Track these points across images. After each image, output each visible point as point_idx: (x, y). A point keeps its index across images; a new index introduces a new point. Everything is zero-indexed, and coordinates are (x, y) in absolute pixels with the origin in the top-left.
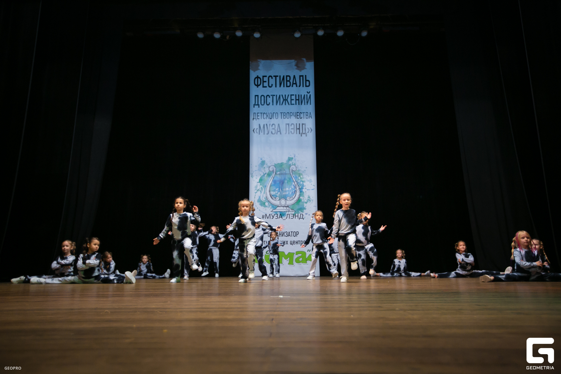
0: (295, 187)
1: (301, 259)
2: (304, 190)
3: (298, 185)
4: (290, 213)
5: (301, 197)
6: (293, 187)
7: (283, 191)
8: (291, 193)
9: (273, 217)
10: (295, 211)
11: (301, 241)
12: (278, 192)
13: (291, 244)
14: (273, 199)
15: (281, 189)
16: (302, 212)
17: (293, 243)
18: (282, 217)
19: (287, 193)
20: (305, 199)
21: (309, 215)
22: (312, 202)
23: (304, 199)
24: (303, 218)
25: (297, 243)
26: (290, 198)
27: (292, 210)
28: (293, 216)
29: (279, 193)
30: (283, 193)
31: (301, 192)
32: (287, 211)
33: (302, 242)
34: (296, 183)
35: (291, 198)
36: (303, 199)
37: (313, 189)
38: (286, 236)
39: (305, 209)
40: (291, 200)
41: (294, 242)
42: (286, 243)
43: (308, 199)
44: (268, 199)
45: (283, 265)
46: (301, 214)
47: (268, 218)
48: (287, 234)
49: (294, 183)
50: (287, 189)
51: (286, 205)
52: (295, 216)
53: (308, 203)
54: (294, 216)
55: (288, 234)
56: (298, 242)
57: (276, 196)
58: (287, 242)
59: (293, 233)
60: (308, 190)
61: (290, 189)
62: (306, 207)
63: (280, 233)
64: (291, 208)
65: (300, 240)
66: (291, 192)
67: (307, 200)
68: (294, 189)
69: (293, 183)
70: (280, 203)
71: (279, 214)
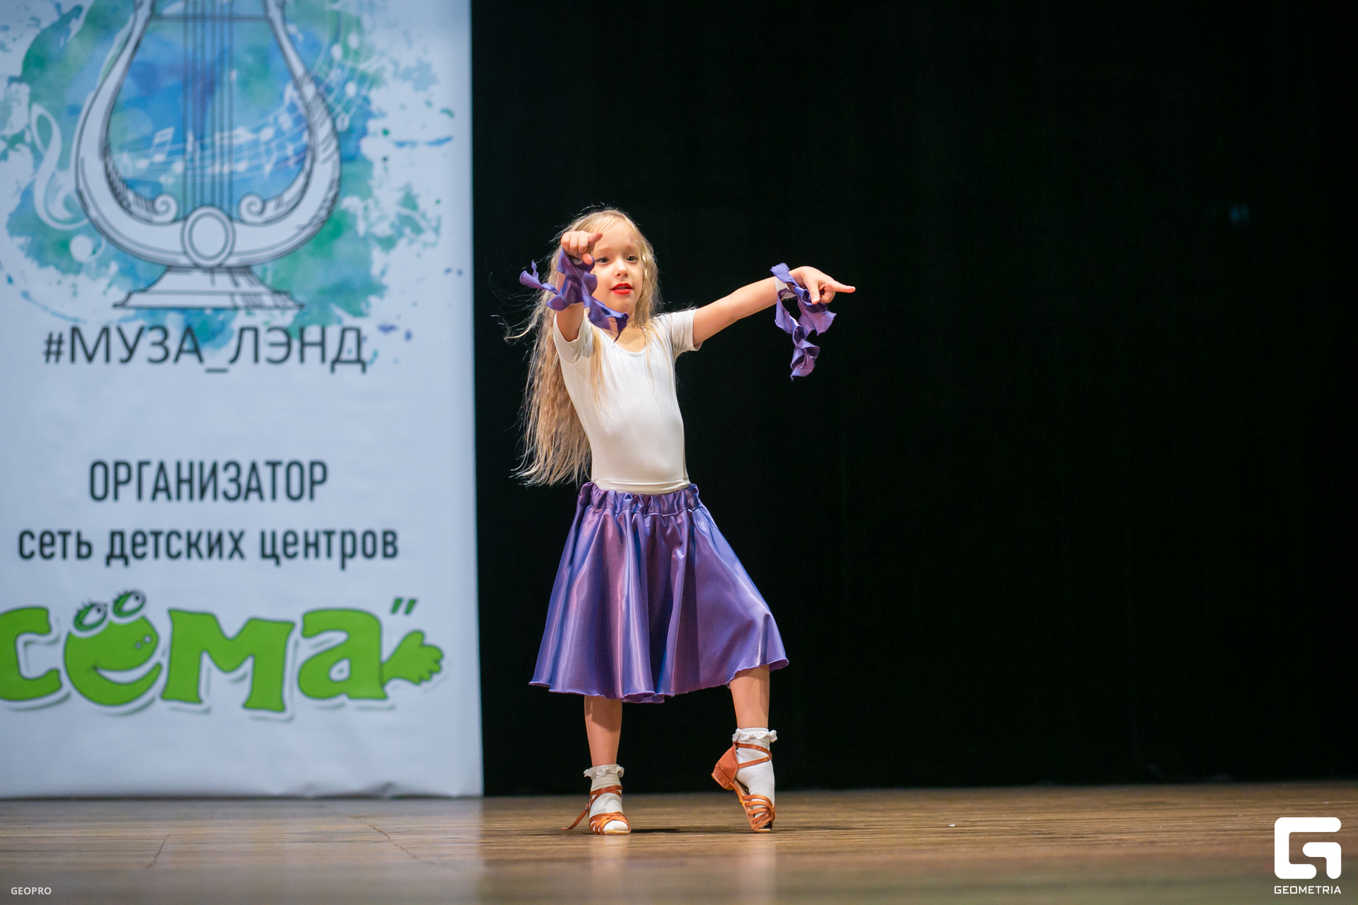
0: (304, 123)
1: (340, 671)
2: (371, 147)
3: (330, 110)
4: (259, 319)
5: (350, 203)
6: (286, 121)
7: (208, 153)
8: (268, 168)
9: (131, 351)
10: (301, 306)
11: (344, 534)
12: (171, 154)
13: (264, 556)
14: (130, 213)
15: (190, 137)
16: (358, 314)
17: (279, 550)
18: (196, 351)
19: (241, 167)
20: (382, 218)
21: (408, 336)
22: (429, 236)
23: (374, 215)
24: (359, 361)
25: (312, 546)
26: (264, 203)
27: (280, 300)
28: (288, 345)
29: (178, 167)
30: (208, 162)
31: (349, 157)
32: (239, 301)
33: (349, 539)
34: (309, 90)
35: (271, 206)
36: (360, 213)
37: (439, 142)
38: (232, 490)
39: (376, 288)
40: (268, 222)
41: (290, 539)
42: (228, 545)
43: (405, 211)
44: (93, 213)
45: (207, 711)
46: (344, 331)
47: (90, 358)
48: (235, 480)
49: (298, 87)
50: (242, 135)
51: (233, 261)
52: (303, 345)
53: (402, 243)
54: (296, 345)
55: (244, 480)
56: (323, 540)
57: (158, 190)
58: (236, 542)
59: (281, 471)
60: (401, 144)
61: (267, 134)
62: (383, 273)
63: (185, 474)
64: (269, 281)
65: (339, 527)
66: (274, 158)
67: (392, 225)
68: (296, 138)
69: (290, 93)
70: (187, 241)
71: (175, 326)
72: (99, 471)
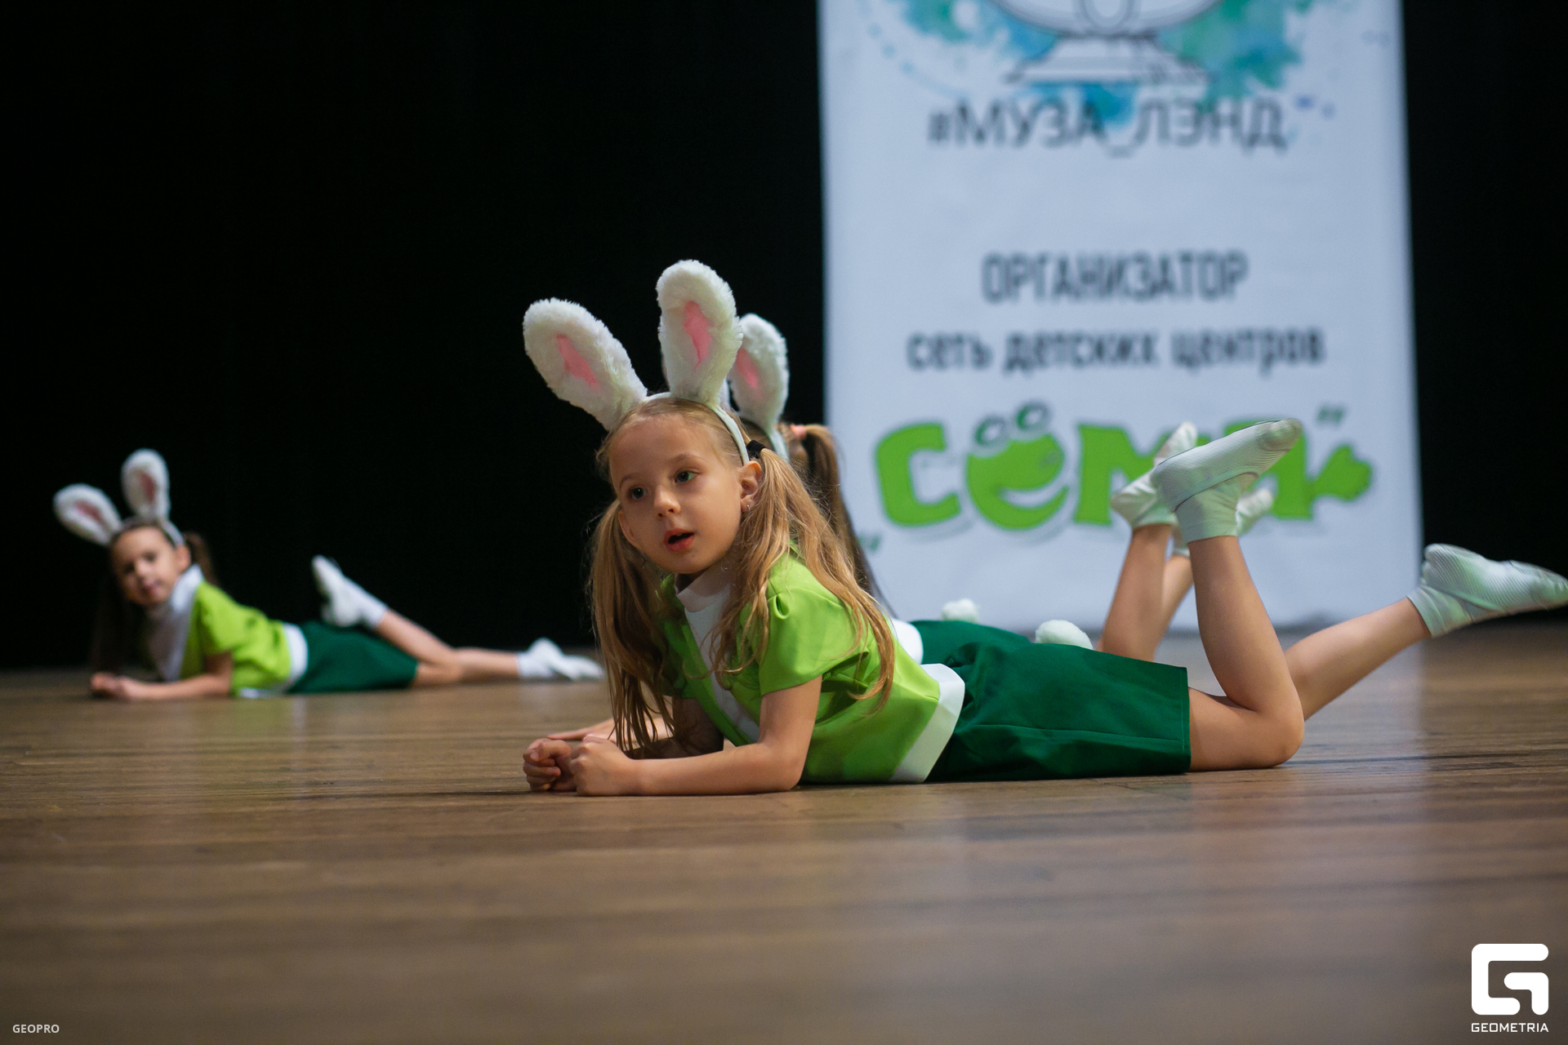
4: (1164, 91)
13: (1178, 361)
16: (1274, 85)
17: (1196, 356)
21: (1329, 111)
25: (1230, 348)
27: (1188, 69)
32: (1143, 72)
39: (1292, 56)
41: (1207, 341)
42: (1138, 349)
46: (1260, 106)
48: (1144, 275)
51: (1134, 28)
55: (1153, 275)
58: (1147, 346)
59: (1194, 264)
62: (1298, 39)
64: (1174, 48)
65: (1261, 327)
71: (1073, 101)
72: (995, 272)
